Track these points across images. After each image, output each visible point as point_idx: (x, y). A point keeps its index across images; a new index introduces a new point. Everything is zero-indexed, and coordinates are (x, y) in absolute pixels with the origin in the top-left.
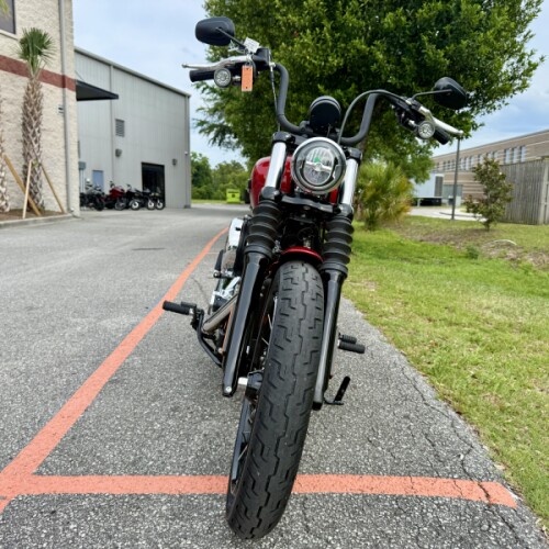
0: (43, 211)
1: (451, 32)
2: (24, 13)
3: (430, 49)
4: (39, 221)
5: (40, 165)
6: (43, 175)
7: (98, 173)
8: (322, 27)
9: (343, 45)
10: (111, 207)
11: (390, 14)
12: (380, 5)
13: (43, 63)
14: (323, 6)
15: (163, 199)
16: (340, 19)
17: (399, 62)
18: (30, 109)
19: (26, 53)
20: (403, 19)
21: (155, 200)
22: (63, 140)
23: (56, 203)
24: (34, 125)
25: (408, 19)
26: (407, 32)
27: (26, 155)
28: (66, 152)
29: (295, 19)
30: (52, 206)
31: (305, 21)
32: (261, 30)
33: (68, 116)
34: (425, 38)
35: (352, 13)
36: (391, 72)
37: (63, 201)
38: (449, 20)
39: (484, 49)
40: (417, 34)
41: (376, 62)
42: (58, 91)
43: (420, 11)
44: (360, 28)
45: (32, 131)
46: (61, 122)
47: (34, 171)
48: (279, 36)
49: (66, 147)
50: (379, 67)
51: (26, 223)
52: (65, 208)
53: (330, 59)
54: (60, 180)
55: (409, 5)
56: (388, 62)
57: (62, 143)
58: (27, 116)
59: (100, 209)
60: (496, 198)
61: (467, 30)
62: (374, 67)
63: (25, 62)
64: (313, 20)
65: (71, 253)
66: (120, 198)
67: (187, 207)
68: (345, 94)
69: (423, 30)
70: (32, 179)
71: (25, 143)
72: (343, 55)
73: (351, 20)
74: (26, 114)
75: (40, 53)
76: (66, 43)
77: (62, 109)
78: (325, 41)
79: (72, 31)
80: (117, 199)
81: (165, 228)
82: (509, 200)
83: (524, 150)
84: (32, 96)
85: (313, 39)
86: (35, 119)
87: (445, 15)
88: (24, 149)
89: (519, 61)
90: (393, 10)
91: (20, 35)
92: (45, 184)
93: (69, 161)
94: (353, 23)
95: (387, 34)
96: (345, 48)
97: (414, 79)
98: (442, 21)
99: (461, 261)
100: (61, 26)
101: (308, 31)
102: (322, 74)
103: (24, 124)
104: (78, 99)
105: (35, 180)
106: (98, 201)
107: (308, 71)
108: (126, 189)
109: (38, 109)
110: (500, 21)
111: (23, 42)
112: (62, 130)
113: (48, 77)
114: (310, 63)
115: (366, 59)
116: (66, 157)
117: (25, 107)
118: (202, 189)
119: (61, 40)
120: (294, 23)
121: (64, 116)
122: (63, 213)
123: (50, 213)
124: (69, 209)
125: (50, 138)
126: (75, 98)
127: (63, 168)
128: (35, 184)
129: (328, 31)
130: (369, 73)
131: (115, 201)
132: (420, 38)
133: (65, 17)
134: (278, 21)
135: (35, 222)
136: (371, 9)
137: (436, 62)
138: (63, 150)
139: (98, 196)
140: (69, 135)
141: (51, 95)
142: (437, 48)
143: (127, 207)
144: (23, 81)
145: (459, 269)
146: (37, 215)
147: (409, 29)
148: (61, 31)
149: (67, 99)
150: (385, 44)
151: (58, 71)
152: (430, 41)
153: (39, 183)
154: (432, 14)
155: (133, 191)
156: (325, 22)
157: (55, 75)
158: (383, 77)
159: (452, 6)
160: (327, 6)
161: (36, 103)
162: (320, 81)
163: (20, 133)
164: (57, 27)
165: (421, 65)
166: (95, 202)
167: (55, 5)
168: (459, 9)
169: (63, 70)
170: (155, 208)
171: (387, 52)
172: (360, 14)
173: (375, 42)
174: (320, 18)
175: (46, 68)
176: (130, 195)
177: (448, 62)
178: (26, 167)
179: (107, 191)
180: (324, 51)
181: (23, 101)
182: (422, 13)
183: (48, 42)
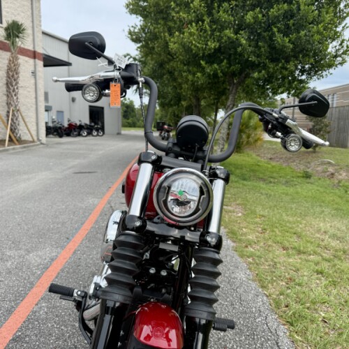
0: (20, 141)
1: (294, 25)
2: (8, 10)
3: (279, 38)
4: (17, 149)
5: (18, 110)
6: (20, 117)
7: (60, 113)
8: (203, 21)
9: (218, 34)
10: (68, 135)
11: (251, 12)
12: (244, 6)
13: (20, 43)
14: (204, 7)
15: (103, 129)
16: (216, 16)
17: (257, 46)
18: (11, 74)
19: (8, 36)
20: (260, 16)
21: (97, 130)
22: (34, 93)
23: (29, 135)
24: (14, 84)
25: (263, 16)
26: (263, 25)
27: (9, 104)
28: (36, 101)
29: (185, 16)
30: (26, 137)
31: (192, 16)
32: (162, 22)
33: (37, 78)
34: (275, 30)
35: (224, 11)
36: (251, 52)
37: (34, 133)
38: (292, 16)
39: (317, 37)
40: (269, 26)
41: (241, 45)
42: (31, 61)
43: (272, 10)
44: (230, 23)
45: (12, 88)
46: (33, 81)
47: (13, 115)
48: (174, 27)
49: (36, 98)
50: (243, 49)
51: (7, 150)
52: (35, 138)
53: (209, 43)
54: (32, 120)
55: (264, 6)
56: (250, 46)
57: (34, 96)
58: (9, 78)
59: (61, 136)
60: (320, 131)
61: (304, 24)
62: (239, 49)
63: (8, 42)
64: (197, 16)
65: (31, 176)
66: (74, 129)
67: (119, 134)
68: (220, 67)
69: (274, 24)
70: (12, 119)
71: (8, 96)
72: (218, 41)
73: (224, 17)
74: (8, 77)
75: (18, 37)
76: (36, 29)
77: (34, 73)
78: (206, 31)
79: (40, 21)
80: (73, 130)
81: (101, 152)
82: (329, 132)
83: (335, 96)
84: (12, 65)
85: (197, 30)
86: (15, 80)
87: (290, 13)
88: (7, 100)
89: (341, 44)
90: (253, 10)
91: (5, 25)
92: (22, 123)
93: (39, 107)
94: (225, 18)
95: (248, 26)
96: (220, 36)
97: (267, 58)
98: (287, 17)
99: (299, 180)
100: (33, 19)
101: (194, 24)
102: (204, 54)
103: (7, 84)
104: (45, 66)
105: (15, 121)
106: (60, 131)
107: (194, 52)
108: (78, 123)
109: (17, 74)
110: (328, 17)
111: (6, 29)
112: (34, 87)
113: (24, 52)
114: (195, 46)
115: (234, 44)
116: (37, 104)
117: (8, 73)
118: (130, 121)
119: (33, 27)
120: (184, 18)
121: (35, 78)
122: (33, 141)
123: (25, 142)
124: (38, 139)
125: (25, 92)
126: (42, 65)
127: (34, 112)
128: (15, 123)
129: (208, 24)
130: (236, 53)
131: (71, 131)
132: (272, 29)
133: (35, 12)
134: (173, 17)
135: (14, 149)
136: (237, 8)
137: (284, 46)
138: (34, 100)
139: (60, 128)
140: (38, 90)
141: (26, 64)
142: (283, 36)
143: (79, 135)
144: (6, 55)
145: (299, 190)
146: (15, 144)
147: (264, 23)
148: (33, 22)
149: (37, 67)
150: (247, 34)
151: (31, 48)
152: (278, 32)
153: (17, 123)
154: (280, 12)
155: (83, 124)
156: (205, 18)
157: (29, 50)
158: (246, 56)
159: (294, 7)
160: (207, 7)
161: (15, 70)
162: (203, 58)
163: (4, 89)
164: (31, 19)
165: (272, 47)
166: (58, 132)
167: (29, 5)
168: (299, 9)
169: (34, 48)
170: (98, 135)
171: (249, 39)
172: (230, 12)
173: (241, 32)
174: (203, 15)
175: (22, 46)
176: (81, 127)
177: (291, 46)
178: (8, 112)
179: (66, 125)
180: (205, 37)
181: (6, 68)
182: (273, 11)
183: (24, 30)
